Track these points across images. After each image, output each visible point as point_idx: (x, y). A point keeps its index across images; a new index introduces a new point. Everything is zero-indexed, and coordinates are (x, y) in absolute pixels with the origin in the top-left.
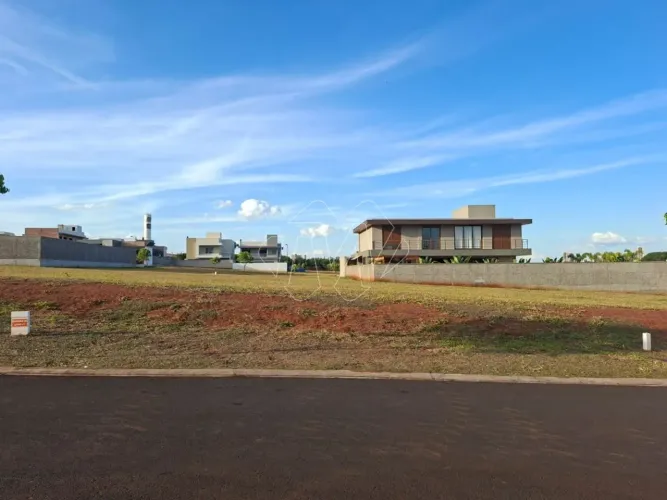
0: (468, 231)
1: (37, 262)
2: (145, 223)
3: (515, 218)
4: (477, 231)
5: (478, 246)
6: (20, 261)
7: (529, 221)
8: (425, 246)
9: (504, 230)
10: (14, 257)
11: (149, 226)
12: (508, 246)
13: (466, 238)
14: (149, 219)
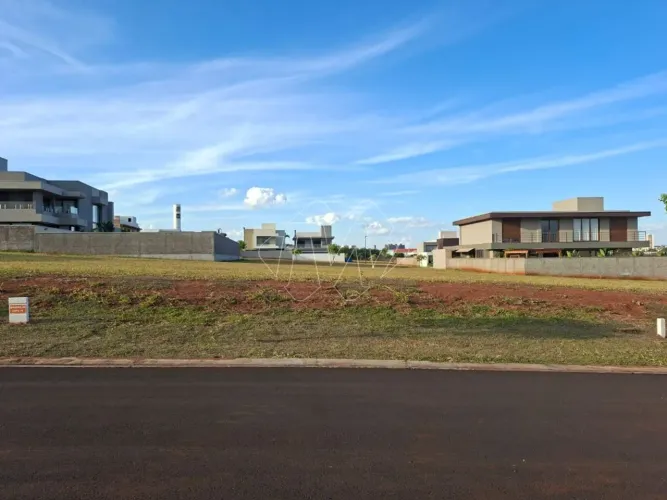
0: (586, 223)
1: (210, 257)
2: (175, 213)
3: (631, 210)
4: (595, 223)
5: (595, 237)
6: (196, 256)
7: (648, 214)
8: (544, 239)
9: (621, 222)
10: (191, 252)
11: (178, 216)
12: (624, 238)
13: (584, 231)
14: (178, 209)
